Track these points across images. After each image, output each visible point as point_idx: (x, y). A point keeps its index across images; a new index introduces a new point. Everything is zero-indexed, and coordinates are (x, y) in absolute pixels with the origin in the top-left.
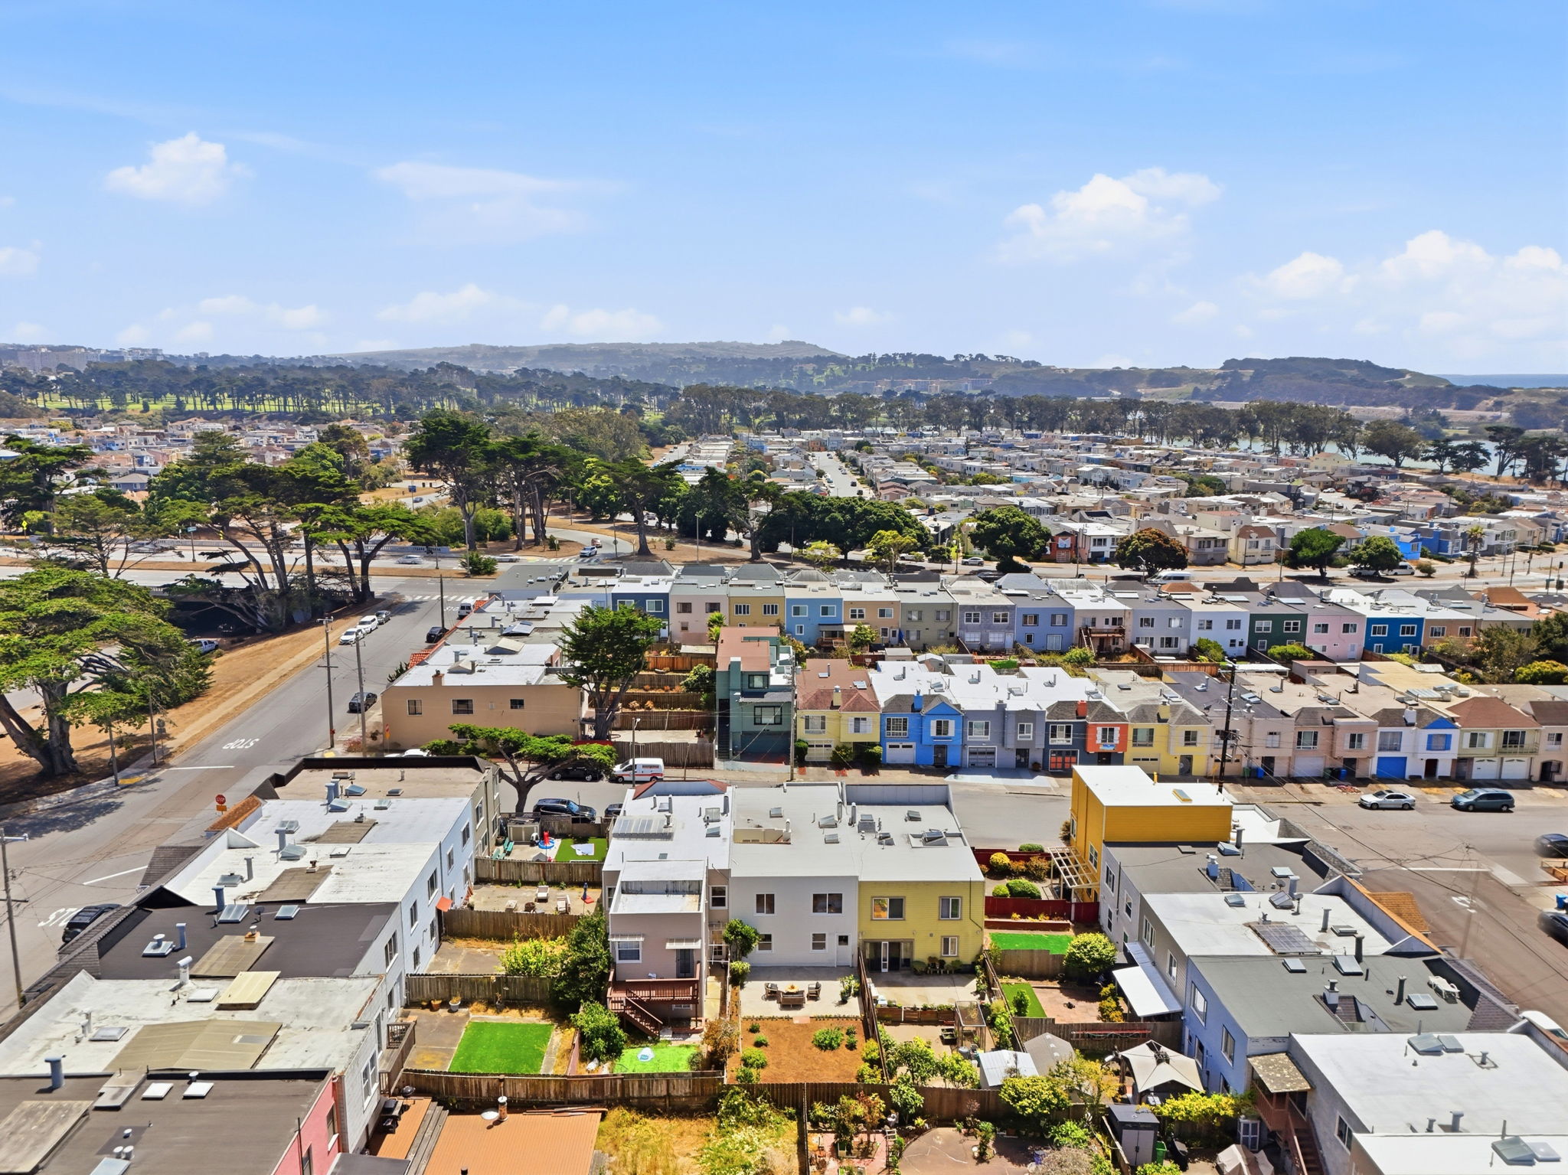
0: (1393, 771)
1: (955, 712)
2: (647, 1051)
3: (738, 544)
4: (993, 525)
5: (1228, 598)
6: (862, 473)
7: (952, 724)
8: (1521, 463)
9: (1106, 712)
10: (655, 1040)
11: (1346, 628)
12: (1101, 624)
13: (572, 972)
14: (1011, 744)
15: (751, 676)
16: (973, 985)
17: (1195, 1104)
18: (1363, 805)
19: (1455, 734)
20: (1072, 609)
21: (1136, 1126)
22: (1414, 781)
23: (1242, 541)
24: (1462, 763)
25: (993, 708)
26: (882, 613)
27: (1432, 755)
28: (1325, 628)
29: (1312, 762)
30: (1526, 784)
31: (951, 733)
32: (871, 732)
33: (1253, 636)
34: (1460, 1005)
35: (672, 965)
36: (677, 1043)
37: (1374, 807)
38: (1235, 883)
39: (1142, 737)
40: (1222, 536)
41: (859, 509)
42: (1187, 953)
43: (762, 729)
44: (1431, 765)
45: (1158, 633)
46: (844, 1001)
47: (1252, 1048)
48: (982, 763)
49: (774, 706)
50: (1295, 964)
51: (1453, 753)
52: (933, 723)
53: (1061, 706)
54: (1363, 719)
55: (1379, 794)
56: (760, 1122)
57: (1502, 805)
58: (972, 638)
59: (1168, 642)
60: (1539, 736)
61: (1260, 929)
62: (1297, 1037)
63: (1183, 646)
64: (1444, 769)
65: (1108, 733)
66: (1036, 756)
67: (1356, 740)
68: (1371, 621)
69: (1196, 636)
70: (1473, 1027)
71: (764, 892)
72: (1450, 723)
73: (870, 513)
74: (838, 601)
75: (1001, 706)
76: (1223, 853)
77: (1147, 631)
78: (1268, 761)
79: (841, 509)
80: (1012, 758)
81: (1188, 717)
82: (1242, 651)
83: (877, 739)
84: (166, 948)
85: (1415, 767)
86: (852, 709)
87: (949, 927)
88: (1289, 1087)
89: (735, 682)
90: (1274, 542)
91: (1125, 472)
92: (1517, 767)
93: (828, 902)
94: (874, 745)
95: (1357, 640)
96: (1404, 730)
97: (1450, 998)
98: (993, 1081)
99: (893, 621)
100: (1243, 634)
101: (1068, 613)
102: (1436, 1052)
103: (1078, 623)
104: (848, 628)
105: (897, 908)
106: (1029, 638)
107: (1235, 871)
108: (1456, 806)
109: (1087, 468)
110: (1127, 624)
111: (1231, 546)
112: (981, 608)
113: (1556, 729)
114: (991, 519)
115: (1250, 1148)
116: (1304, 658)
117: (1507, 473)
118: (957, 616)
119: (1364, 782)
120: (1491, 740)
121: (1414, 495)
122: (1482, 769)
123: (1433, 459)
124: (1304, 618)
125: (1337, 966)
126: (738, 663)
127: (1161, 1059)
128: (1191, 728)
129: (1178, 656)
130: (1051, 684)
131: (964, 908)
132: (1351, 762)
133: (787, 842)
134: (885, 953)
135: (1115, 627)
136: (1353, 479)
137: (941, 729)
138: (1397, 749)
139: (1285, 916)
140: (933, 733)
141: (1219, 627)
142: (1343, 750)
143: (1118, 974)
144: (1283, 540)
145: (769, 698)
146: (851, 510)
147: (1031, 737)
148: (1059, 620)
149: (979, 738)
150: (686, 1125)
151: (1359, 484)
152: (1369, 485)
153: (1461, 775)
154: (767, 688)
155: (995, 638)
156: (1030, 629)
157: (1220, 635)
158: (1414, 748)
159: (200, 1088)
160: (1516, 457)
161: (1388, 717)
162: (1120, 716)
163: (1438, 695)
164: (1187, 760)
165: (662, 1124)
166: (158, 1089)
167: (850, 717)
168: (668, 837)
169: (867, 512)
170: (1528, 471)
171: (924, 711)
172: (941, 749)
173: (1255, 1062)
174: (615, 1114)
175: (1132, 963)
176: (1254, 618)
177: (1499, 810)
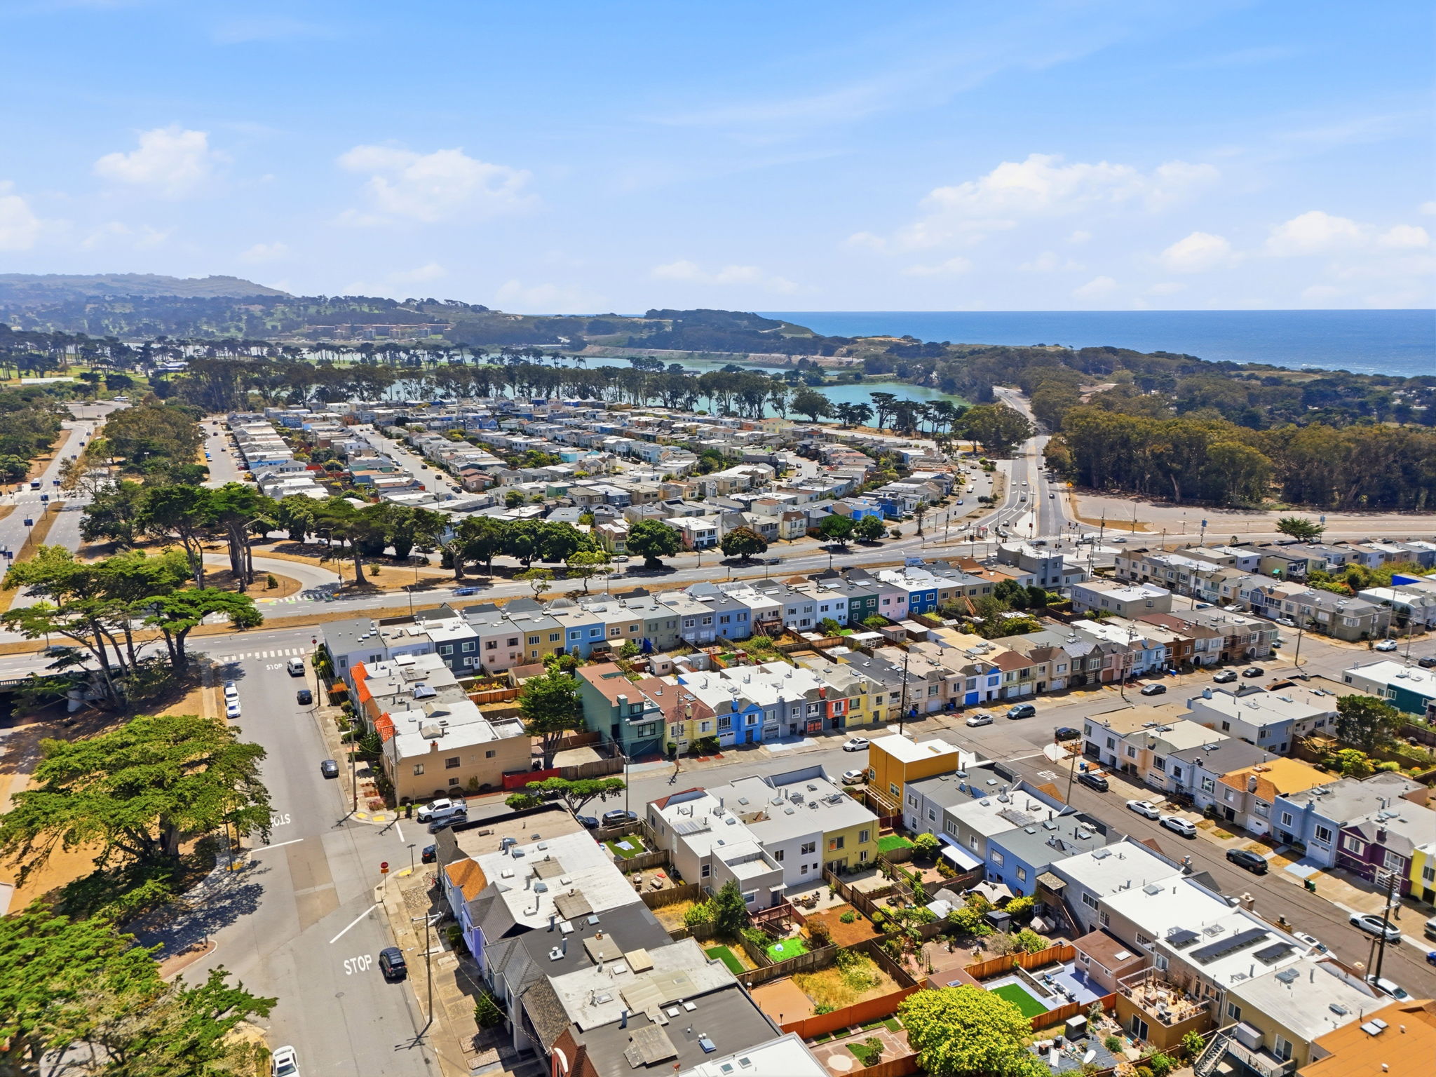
0: (973, 702)
1: (755, 708)
2: (779, 946)
3: (425, 562)
4: (644, 536)
5: (829, 586)
6: (422, 453)
7: (757, 716)
8: (894, 417)
9: (836, 694)
10: (777, 940)
11: (899, 600)
12: (767, 618)
13: (724, 916)
14: (789, 722)
15: (632, 706)
16: (879, 873)
17: (1017, 903)
18: (969, 725)
19: (999, 675)
20: (749, 609)
21: (1003, 919)
22: (983, 705)
23: (787, 524)
24: (1003, 690)
25: (775, 701)
26: (632, 629)
27: (990, 689)
28: (888, 602)
29: (936, 704)
30: (1031, 697)
31: (757, 721)
32: (712, 730)
33: (851, 612)
34: (1098, 834)
35: (769, 899)
36: (787, 939)
37: (976, 725)
38: (975, 794)
39: (854, 704)
40: (773, 521)
41: (541, 530)
42: (986, 835)
43: (641, 739)
44: (989, 694)
45: (799, 617)
46: (832, 898)
47: (1037, 873)
48: (773, 737)
49: (650, 724)
50: (1030, 830)
51: (999, 686)
52: (747, 718)
53: (810, 693)
54: (958, 675)
55: (976, 717)
56: (856, 963)
57: (1029, 713)
58: (689, 637)
59: (804, 622)
60: (1035, 669)
61: (1003, 815)
62: (1054, 864)
63: (813, 624)
64: (995, 695)
65: (838, 706)
66: (800, 726)
67: (956, 687)
68: (912, 594)
69: (820, 616)
70: (1108, 843)
71: (779, 850)
72: (996, 670)
73: (552, 533)
74: (602, 625)
75: (781, 700)
76: (961, 777)
77: (793, 618)
78: (916, 707)
79: (526, 531)
80: (788, 730)
81: (876, 689)
82: (844, 622)
83: (714, 733)
84: (560, 954)
85: (982, 697)
86: (700, 717)
87: (863, 847)
88: (1059, 887)
89: (625, 712)
90: (804, 521)
91: (639, 443)
92: (1027, 688)
93: (809, 848)
94: (713, 738)
95: (905, 606)
96: (977, 677)
97: (1093, 831)
98: (943, 916)
99: (641, 633)
100: (845, 612)
101: (746, 612)
102: (1103, 857)
103: (753, 618)
104: (613, 643)
105: (840, 842)
106: (725, 632)
107: (973, 786)
108: (1010, 717)
109: (610, 440)
110: (782, 615)
111: (780, 527)
112: (695, 616)
113: (1043, 664)
114: (642, 531)
115: (1042, 916)
116: (885, 625)
117: (886, 425)
118: (681, 624)
119: (961, 709)
120: (1015, 676)
121: (847, 458)
122: (1012, 692)
123: (839, 417)
124: (877, 597)
125: (1045, 826)
126: (626, 700)
127: (994, 888)
128: (879, 695)
129: (814, 631)
130: (789, 676)
131: (870, 834)
132: (953, 700)
133: (767, 818)
134: (835, 866)
135: (775, 618)
136: (801, 443)
137: (751, 719)
138: (973, 688)
139: (1007, 806)
140: (747, 723)
141: (832, 608)
142: (951, 693)
143: (945, 851)
144: (809, 519)
145: (647, 718)
146: (534, 532)
147: (799, 717)
148: (742, 616)
149: (770, 721)
150: (826, 973)
151: (805, 446)
152: (812, 447)
153: (1003, 699)
154: (642, 711)
155: (704, 635)
156: (725, 625)
157: (833, 614)
158: (982, 686)
159: (690, 1005)
160: (891, 413)
161: (969, 670)
162: (842, 694)
163: (981, 650)
164: (876, 714)
165: (816, 977)
166: (673, 1011)
167: (699, 723)
168: (708, 830)
169: (548, 533)
170: (898, 423)
171: (741, 710)
172: (750, 732)
173: (1040, 878)
174: (796, 976)
175: (945, 844)
176: (851, 600)
177: (1029, 716)
